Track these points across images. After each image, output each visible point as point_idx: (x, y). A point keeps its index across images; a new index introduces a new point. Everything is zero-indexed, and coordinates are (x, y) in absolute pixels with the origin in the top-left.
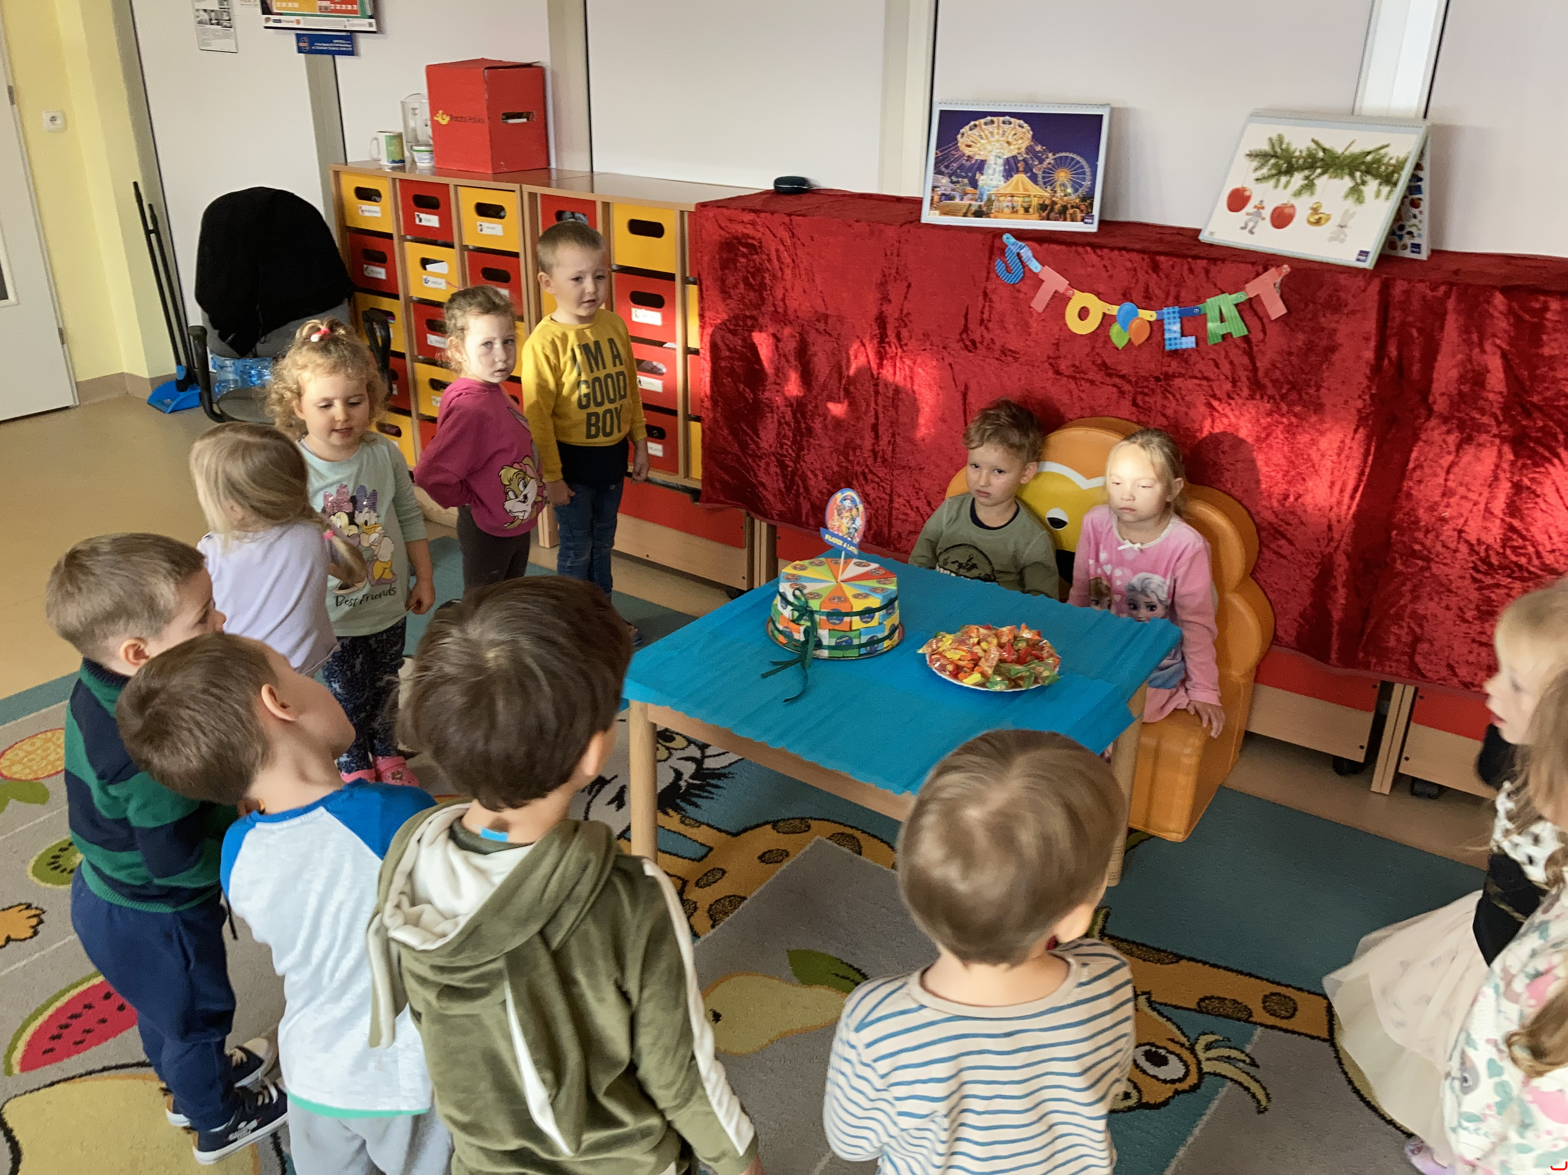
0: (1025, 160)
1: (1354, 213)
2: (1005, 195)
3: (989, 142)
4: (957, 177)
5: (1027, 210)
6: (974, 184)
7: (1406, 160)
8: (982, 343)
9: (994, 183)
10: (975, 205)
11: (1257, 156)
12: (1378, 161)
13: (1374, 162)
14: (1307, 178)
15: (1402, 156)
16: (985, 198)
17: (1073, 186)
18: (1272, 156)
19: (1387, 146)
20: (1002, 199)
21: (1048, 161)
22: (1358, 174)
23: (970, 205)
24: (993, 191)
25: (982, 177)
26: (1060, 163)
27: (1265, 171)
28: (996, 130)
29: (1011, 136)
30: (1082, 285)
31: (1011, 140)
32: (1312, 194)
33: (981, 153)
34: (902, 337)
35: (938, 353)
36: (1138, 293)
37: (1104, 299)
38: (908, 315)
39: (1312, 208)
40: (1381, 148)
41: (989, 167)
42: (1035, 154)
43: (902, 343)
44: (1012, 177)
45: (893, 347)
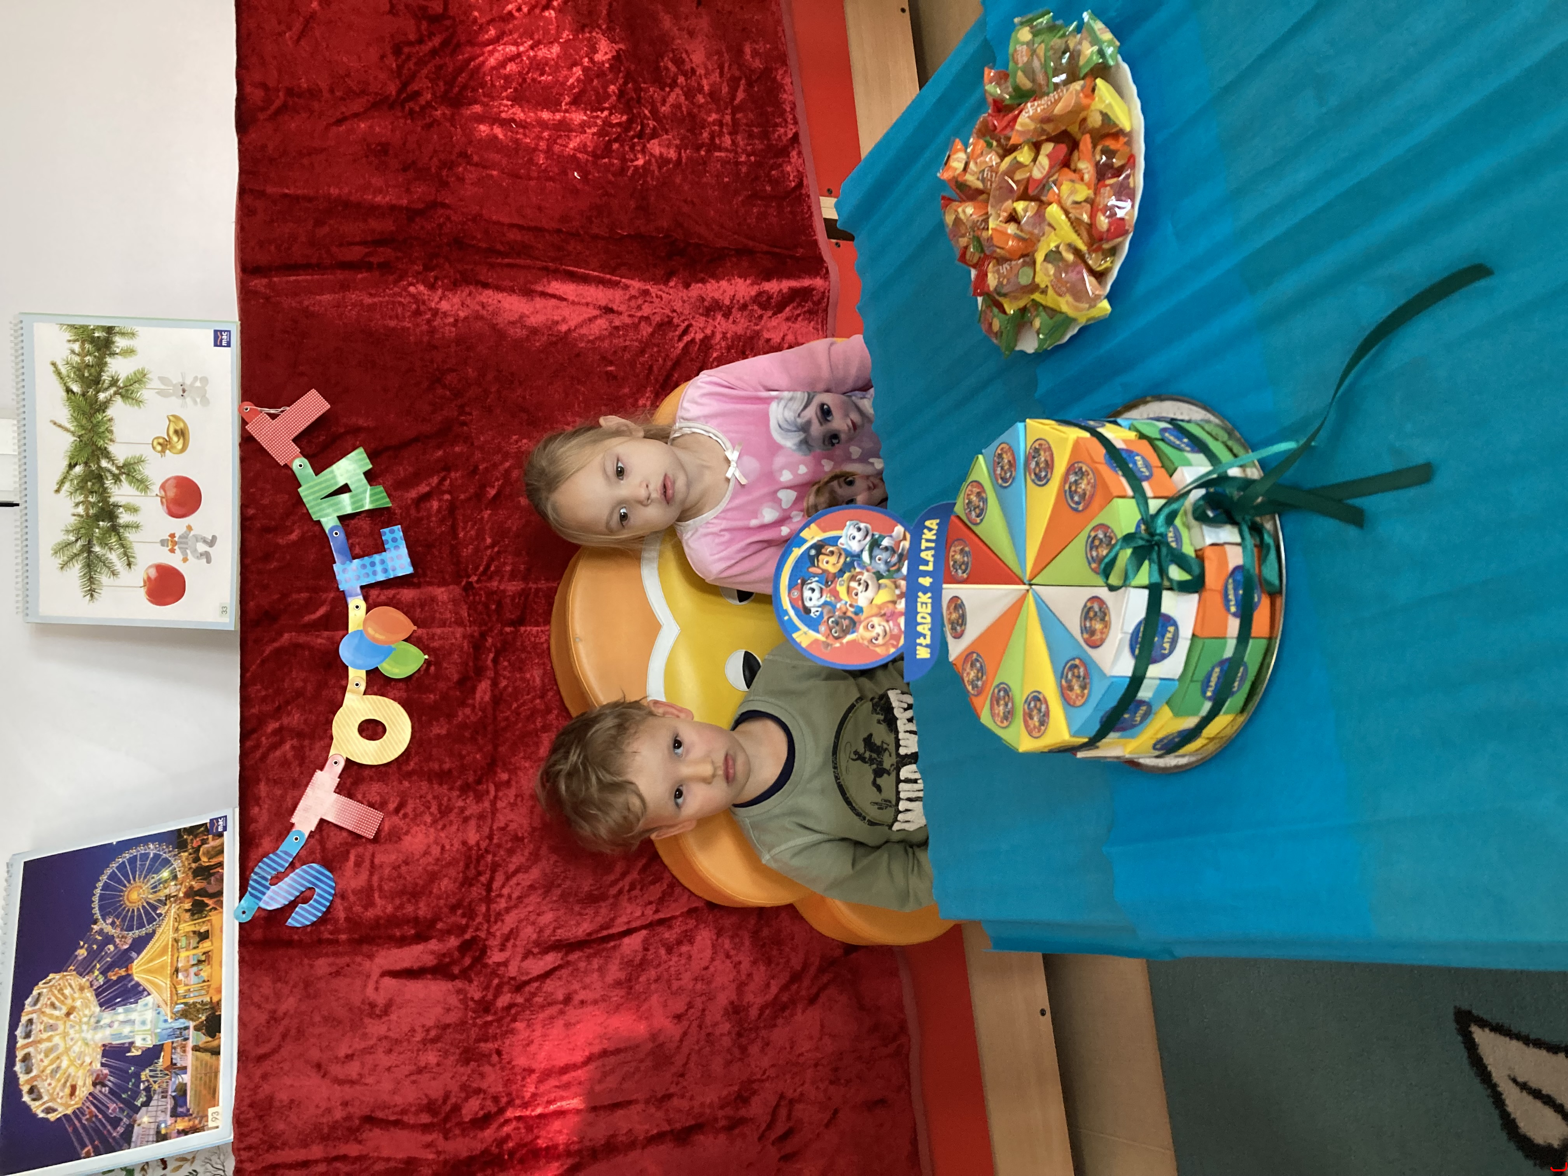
0: (104, 972)
1: (162, 379)
2: (174, 987)
3: (67, 1050)
4: (136, 1094)
5: (204, 936)
6: (153, 1054)
7: (73, 327)
8: (463, 929)
9: (149, 1015)
10: (195, 1038)
11: (91, 580)
12: (79, 370)
13: (81, 378)
15: (68, 335)
16: (182, 1023)
17: (157, 872)
18: (90, 552)
19: (54, 364)
20: (181, 990)
21: (108, 929)
22: (102, 396)
23: (196, 1049)
24: (167, 1011)
25: (139, 1043)
26: (112, 906)
27: (114, 557)
28: (44, 1046)
29: (56, 1013)
30: (319, 745)
31: (64, 1010)
32: (140, 461)
33: (88, 1060)
34: (481, 1113)
35: (499, 1020)
36: (320, 640)
37: (339, 696)
38: (430, 1107)
39: (163, 451)
40: (59, 373)
41: (119, 1035)
42: (93, 955)
43: (494, 1109)
44: (138, 984)
45: (506, 1129)
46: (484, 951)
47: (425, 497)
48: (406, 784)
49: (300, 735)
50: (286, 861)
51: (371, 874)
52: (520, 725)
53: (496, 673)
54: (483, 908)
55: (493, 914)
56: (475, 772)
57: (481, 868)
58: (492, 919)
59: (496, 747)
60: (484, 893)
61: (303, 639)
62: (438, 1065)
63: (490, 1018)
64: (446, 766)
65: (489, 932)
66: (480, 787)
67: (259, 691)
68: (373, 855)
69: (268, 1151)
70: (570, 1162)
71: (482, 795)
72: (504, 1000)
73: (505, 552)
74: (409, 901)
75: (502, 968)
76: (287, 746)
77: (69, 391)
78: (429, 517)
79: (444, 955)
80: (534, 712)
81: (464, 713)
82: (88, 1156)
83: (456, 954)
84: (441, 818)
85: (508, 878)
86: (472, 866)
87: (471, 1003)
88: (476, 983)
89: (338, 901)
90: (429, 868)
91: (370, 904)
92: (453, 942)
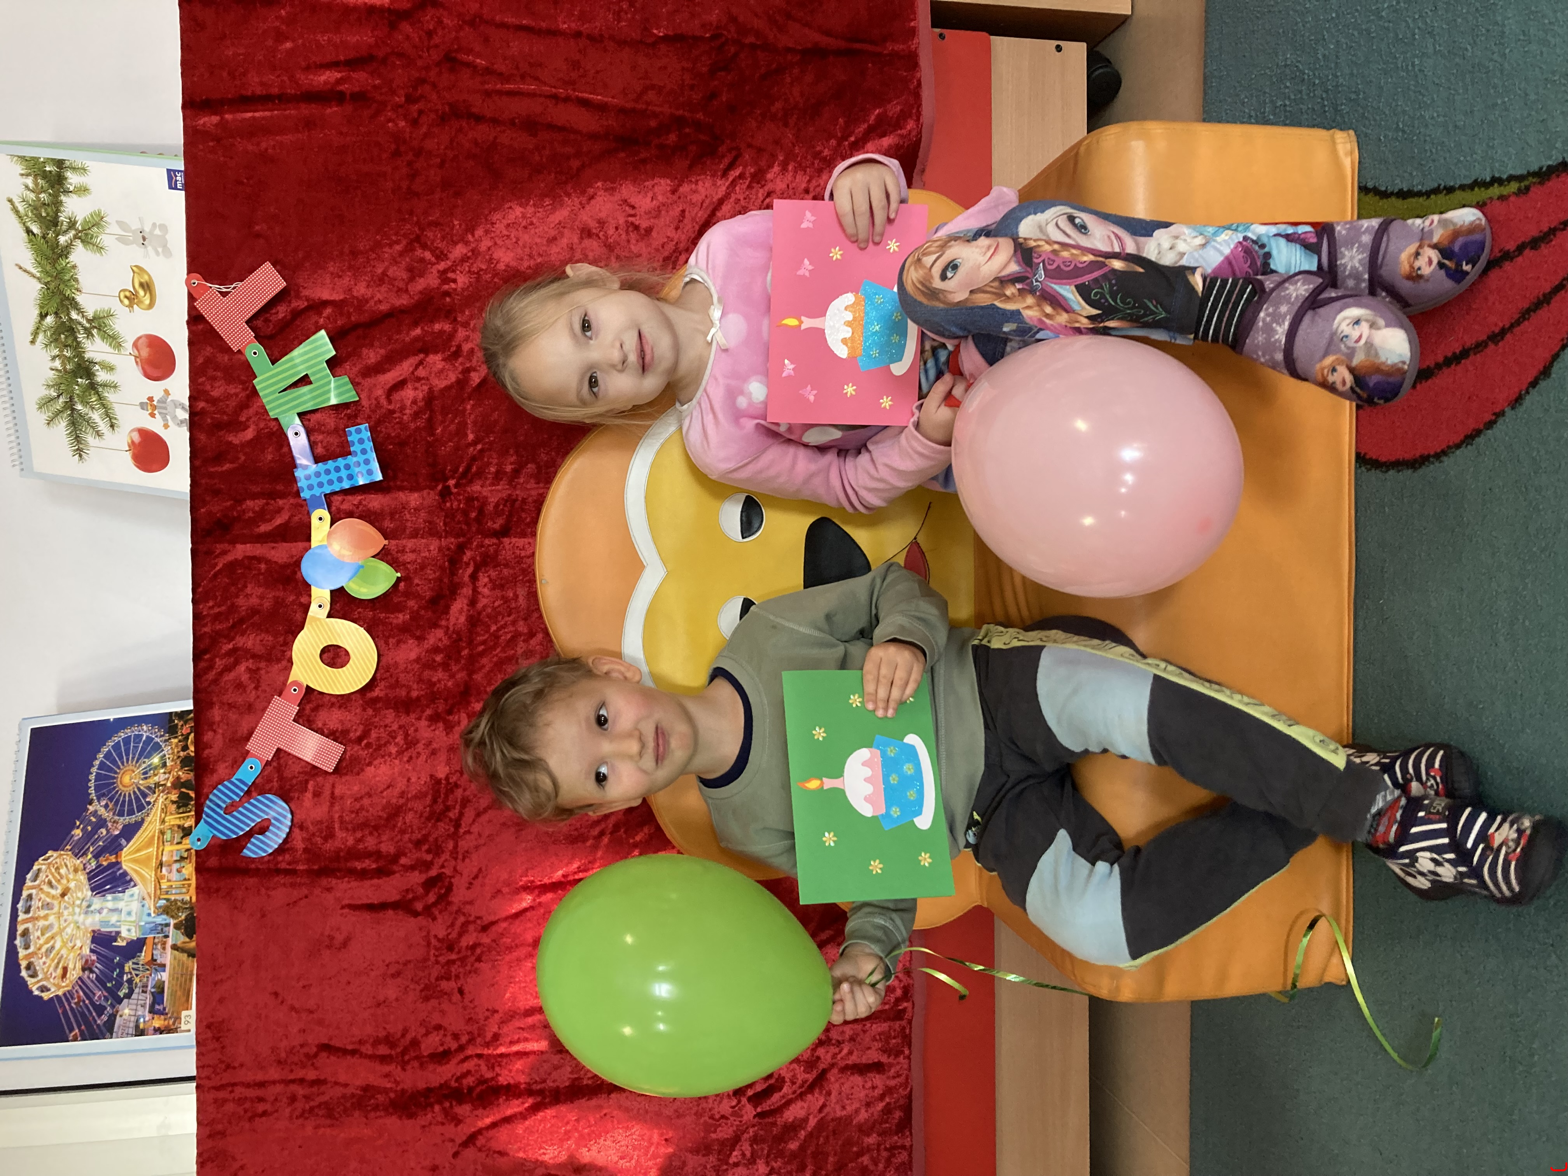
0: (96, 856)
1: (120, 223)
2: (158, 881)
3: (61, 931)
4: (119, 985)
5: (187, 832)
6: (136, 946)
7: (23, 158)
8: (428, 865)
9: (135, 906)
10: (174, 936)
11: (78, 439)
12: (36, 209)
13: (39, 218)
14: (89, 333)
15: (20, 169)
16: (162, 919)
17: (149, 756)
18: (73, 410)
19: (10, 201)
20: (164, 886)
21: (102, 811)
22: (62, 239)
23: (175, 947)
24: (150, 904)
25: (124, 934)
26: (106, 787)
27: (97, 416)
28: (41, 923)
29: (53, 892)
30: (276, 667)
31: (59, 891)
32: (110, 315)
33: (79, 944)
34: (441, 1049)
35: (463, 960)
36: (279, 553)
37: (298, 616)
38: (389, 1041)
39: (131, 306)
40: (17, 212)
41: (106, 923)
42: (88, 837)
43: (454, 1046)
44: (125, 874)
45: (466, 1066)
46: (450, 888)
47: (400, 385)
48: (370, 712)
49: (254, 656)
50: (242, 790)
51: (332, 805)
52: (498, 650)
53: (475, 590)
54: (451, 845)
55: (461, 851)
56: (446, 700)
57: (449, 803)
58: (460, 857)
59: (470, 675)
60: (452, 829)
61: (258, 550)
62: (397, 1000)
63: (454, 956)
64: (414, 694)
65: (455, 870)
66: (451, 718)
67: (211, 608)
68: (333, 786)
69: (225, 1071)
70: (530, 1101)
71: (453, 727)
72: (468, 940)
73: (490, 450)
74: (371, 834)
75: (468, 907)
76: (242, 668)
77: (29, 231)
78: (402, 408)
79: (407, 891)
80: (516, 636)
81: (436, 637)
82: (75, 1039)
83: (421, 890)
84: (407, 749)
85: (478, 815)
86: (440, 800)
87: (434, 941)
88: (440, 920)
89: (296, 831)
90: (394, 801)
91: (330, 835)
92: (416, 878)
